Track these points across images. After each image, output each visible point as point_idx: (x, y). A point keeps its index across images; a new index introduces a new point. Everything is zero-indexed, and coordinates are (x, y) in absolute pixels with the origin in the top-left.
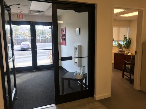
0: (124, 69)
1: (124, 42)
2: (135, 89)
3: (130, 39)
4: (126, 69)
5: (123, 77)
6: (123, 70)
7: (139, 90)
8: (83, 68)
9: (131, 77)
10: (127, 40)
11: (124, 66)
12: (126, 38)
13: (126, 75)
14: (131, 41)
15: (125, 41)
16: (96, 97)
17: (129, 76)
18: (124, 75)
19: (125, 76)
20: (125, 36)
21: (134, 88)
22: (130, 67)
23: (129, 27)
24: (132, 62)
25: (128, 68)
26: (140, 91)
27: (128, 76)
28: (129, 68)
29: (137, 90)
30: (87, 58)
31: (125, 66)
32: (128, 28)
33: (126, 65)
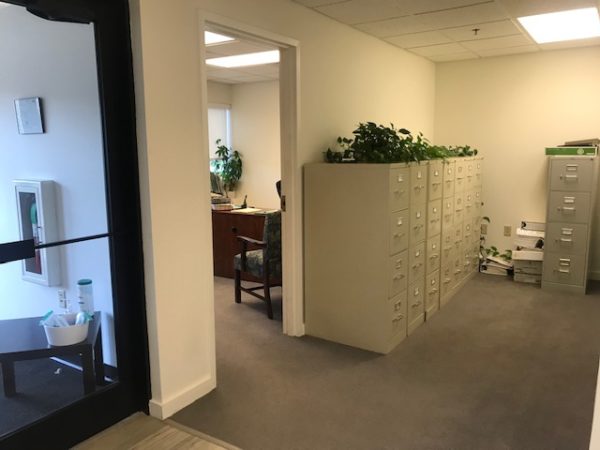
0: (240, 268)
1: (218, 167)
2: (290, 337)
3: (236, 154)
4: (250, 266)
5: (238, 299)
6: (238, 272)
7: (302, 337)
8: (81, 289)
9: (267, 293)
10: (226, 158)
11: (239, 256)
12: (222, 150)
13: (249, 291)
14: (240, 161)
15: (222, 163)
16: (159, 404)
17: (261, 293)
18: (242, 292)
19: (245, 296)
20: (221, 144)
21: (285, 332)
22: (264, 258)
23: (230, 106)
24: (269, 240)
25: (257, 264)
26: (305, 338)
27: (256, 292)
28: (261, 262)
29: (295, 337)
30: (106, 239)
31: (244, 257)
32: (228, 112)
33: (248, 253)
